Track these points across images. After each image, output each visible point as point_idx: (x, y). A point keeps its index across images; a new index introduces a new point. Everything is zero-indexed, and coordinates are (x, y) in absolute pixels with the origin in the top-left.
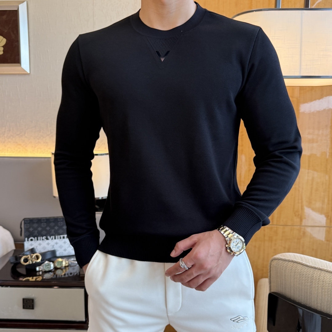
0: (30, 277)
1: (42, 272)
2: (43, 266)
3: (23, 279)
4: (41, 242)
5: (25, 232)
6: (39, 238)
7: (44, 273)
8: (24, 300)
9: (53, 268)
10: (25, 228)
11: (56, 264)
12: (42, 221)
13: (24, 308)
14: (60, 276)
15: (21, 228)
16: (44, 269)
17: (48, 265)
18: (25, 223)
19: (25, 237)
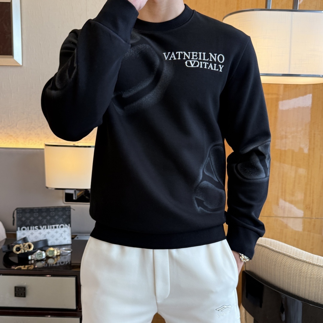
0: (22, 265)
1: (34, 261)
2: (35, 255)
3: (15, 267)
4: (33, 231)
5: (17, 222)
6: (31, 227)
7: (36, 262)
8: (16, 288)
9: (45, 257)
10: (17, 218)
11: (48, 254)
12: (35, 211)
13: (16, 296)
14: (52, 265)
15: (14, 217)
16: (36, 258)
17: (40, 254)
18: (17, 213)
19: (18, 226)
